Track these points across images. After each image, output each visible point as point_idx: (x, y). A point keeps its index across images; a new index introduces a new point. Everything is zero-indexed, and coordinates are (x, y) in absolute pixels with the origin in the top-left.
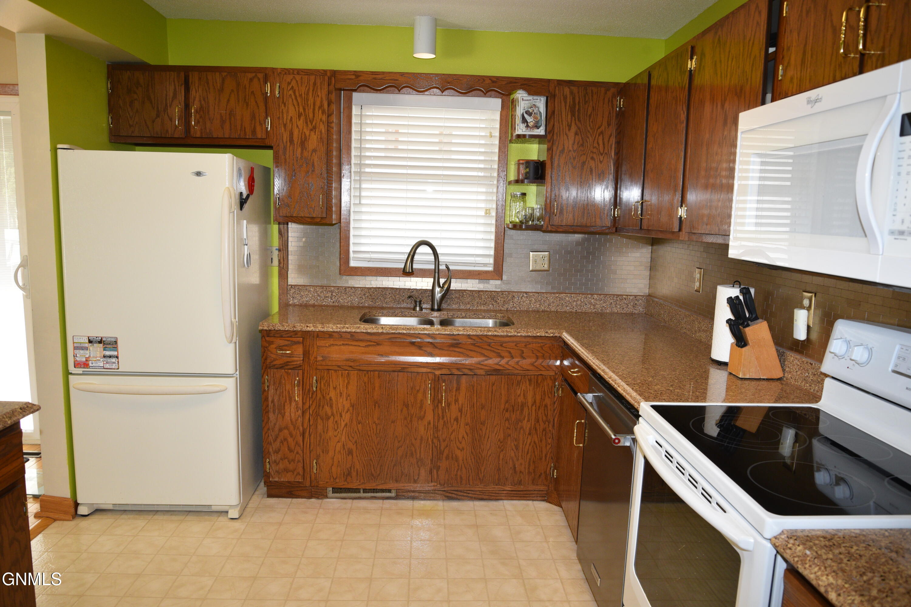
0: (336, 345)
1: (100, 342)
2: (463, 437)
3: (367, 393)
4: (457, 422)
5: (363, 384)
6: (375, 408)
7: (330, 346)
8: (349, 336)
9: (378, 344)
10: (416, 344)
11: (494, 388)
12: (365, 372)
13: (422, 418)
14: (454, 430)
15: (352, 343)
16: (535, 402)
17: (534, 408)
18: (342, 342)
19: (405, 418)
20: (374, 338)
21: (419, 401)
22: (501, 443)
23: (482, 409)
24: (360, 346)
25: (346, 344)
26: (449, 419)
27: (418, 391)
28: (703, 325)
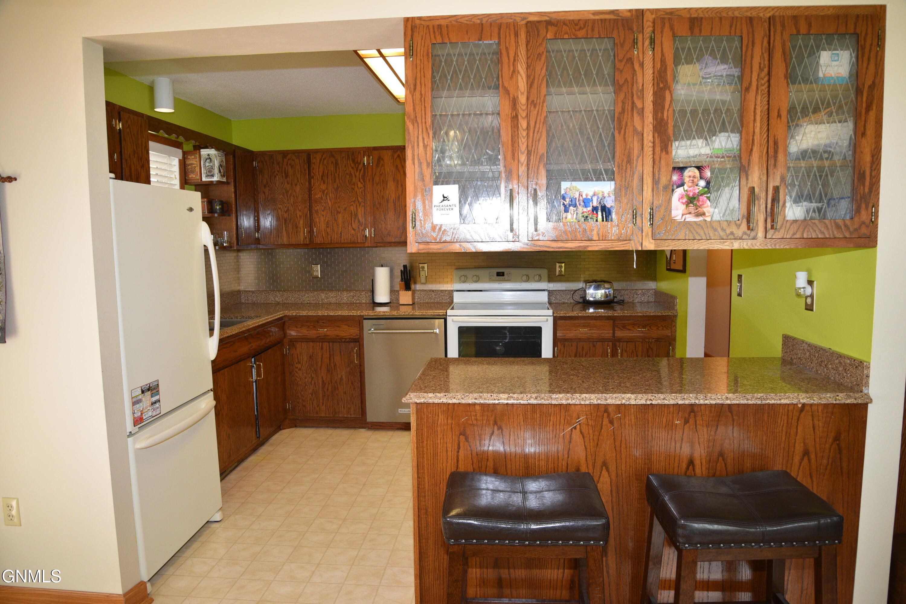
1: (149, 390)
10: (246, 337)
28: (332, 294)
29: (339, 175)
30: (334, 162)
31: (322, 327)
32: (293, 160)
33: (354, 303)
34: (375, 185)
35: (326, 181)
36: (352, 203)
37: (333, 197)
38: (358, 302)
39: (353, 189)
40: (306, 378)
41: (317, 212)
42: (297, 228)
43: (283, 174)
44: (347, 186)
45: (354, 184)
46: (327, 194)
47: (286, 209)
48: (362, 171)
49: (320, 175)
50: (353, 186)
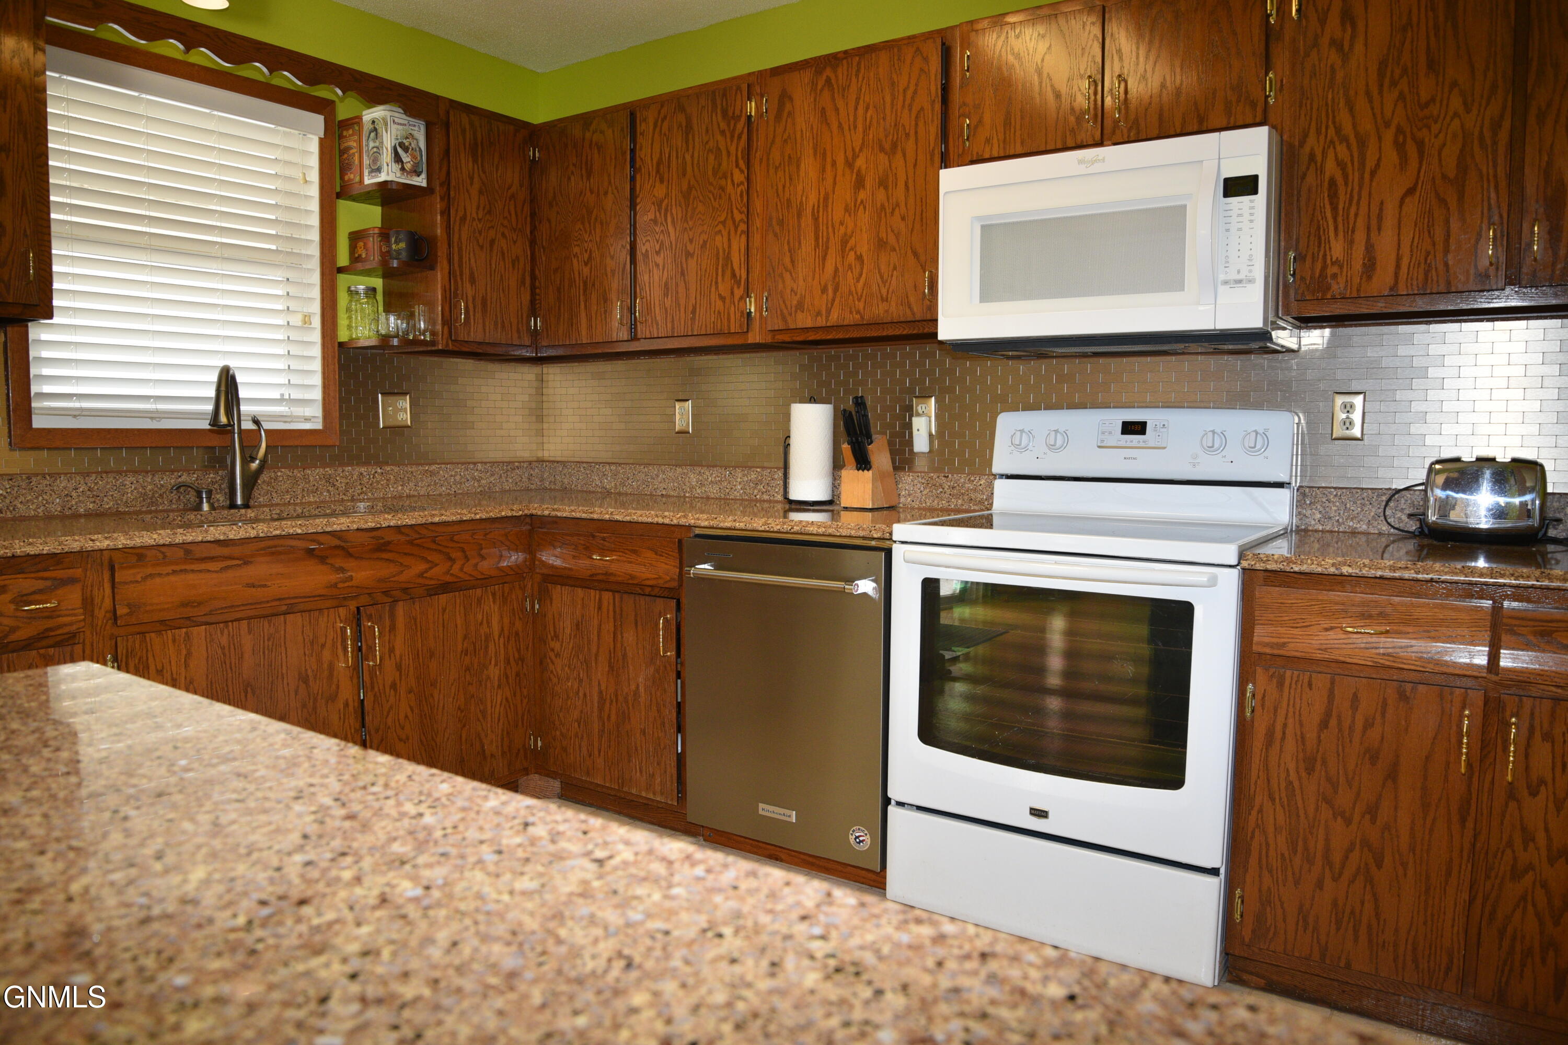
0: (160, 575)
2: (406, 717)
3: (229, 670)
4: (395, 690)
5: (220, 652)
6: (246, 696)
7: (145, 578)
8: (181, 553)
9: (246, 563)
10: (315, 552)
11: (446, 617)
12: (222, 625)
13: (333, 698)
14: (391, 707)
15: (188, 567)
16: (503, 630)
17: (502, 640)
18: (169, 569)
19: (304, 706)
20: (236, 551)
21: (325, 666)
22: (462, 711)
23: (431, 657)
24: (209, 571)
25: (181, 571)
26: (381, 687)
27: (323, 646)
28: (711, 475)
29: (692, 157)
30: (684, 124)
31: (603, 551)
32: (602, 132)
33: (757, 501)
34: (772, 171)
35: (666, 176)
36: (721, 227)
37: (680, 216)
38: (766, 497)
39: (723, 189)
40: (568, 679)
41: (646, 255)
42: (605, 301)
43: (584, 172)
44: (711, 184)
45: (725, 177)
46: (666, 210)
47: (586, 256)
48: (745, 137)
49: (655, 162)
50: (723, 182)
